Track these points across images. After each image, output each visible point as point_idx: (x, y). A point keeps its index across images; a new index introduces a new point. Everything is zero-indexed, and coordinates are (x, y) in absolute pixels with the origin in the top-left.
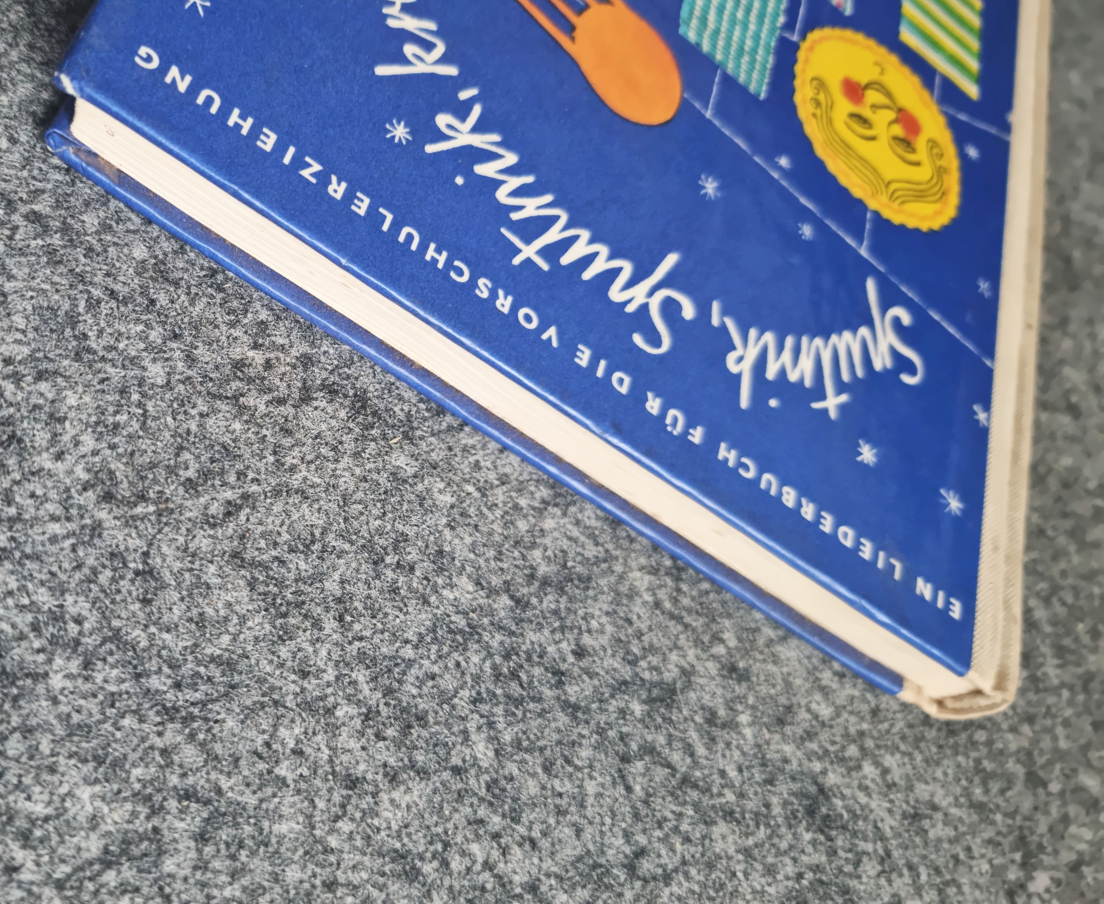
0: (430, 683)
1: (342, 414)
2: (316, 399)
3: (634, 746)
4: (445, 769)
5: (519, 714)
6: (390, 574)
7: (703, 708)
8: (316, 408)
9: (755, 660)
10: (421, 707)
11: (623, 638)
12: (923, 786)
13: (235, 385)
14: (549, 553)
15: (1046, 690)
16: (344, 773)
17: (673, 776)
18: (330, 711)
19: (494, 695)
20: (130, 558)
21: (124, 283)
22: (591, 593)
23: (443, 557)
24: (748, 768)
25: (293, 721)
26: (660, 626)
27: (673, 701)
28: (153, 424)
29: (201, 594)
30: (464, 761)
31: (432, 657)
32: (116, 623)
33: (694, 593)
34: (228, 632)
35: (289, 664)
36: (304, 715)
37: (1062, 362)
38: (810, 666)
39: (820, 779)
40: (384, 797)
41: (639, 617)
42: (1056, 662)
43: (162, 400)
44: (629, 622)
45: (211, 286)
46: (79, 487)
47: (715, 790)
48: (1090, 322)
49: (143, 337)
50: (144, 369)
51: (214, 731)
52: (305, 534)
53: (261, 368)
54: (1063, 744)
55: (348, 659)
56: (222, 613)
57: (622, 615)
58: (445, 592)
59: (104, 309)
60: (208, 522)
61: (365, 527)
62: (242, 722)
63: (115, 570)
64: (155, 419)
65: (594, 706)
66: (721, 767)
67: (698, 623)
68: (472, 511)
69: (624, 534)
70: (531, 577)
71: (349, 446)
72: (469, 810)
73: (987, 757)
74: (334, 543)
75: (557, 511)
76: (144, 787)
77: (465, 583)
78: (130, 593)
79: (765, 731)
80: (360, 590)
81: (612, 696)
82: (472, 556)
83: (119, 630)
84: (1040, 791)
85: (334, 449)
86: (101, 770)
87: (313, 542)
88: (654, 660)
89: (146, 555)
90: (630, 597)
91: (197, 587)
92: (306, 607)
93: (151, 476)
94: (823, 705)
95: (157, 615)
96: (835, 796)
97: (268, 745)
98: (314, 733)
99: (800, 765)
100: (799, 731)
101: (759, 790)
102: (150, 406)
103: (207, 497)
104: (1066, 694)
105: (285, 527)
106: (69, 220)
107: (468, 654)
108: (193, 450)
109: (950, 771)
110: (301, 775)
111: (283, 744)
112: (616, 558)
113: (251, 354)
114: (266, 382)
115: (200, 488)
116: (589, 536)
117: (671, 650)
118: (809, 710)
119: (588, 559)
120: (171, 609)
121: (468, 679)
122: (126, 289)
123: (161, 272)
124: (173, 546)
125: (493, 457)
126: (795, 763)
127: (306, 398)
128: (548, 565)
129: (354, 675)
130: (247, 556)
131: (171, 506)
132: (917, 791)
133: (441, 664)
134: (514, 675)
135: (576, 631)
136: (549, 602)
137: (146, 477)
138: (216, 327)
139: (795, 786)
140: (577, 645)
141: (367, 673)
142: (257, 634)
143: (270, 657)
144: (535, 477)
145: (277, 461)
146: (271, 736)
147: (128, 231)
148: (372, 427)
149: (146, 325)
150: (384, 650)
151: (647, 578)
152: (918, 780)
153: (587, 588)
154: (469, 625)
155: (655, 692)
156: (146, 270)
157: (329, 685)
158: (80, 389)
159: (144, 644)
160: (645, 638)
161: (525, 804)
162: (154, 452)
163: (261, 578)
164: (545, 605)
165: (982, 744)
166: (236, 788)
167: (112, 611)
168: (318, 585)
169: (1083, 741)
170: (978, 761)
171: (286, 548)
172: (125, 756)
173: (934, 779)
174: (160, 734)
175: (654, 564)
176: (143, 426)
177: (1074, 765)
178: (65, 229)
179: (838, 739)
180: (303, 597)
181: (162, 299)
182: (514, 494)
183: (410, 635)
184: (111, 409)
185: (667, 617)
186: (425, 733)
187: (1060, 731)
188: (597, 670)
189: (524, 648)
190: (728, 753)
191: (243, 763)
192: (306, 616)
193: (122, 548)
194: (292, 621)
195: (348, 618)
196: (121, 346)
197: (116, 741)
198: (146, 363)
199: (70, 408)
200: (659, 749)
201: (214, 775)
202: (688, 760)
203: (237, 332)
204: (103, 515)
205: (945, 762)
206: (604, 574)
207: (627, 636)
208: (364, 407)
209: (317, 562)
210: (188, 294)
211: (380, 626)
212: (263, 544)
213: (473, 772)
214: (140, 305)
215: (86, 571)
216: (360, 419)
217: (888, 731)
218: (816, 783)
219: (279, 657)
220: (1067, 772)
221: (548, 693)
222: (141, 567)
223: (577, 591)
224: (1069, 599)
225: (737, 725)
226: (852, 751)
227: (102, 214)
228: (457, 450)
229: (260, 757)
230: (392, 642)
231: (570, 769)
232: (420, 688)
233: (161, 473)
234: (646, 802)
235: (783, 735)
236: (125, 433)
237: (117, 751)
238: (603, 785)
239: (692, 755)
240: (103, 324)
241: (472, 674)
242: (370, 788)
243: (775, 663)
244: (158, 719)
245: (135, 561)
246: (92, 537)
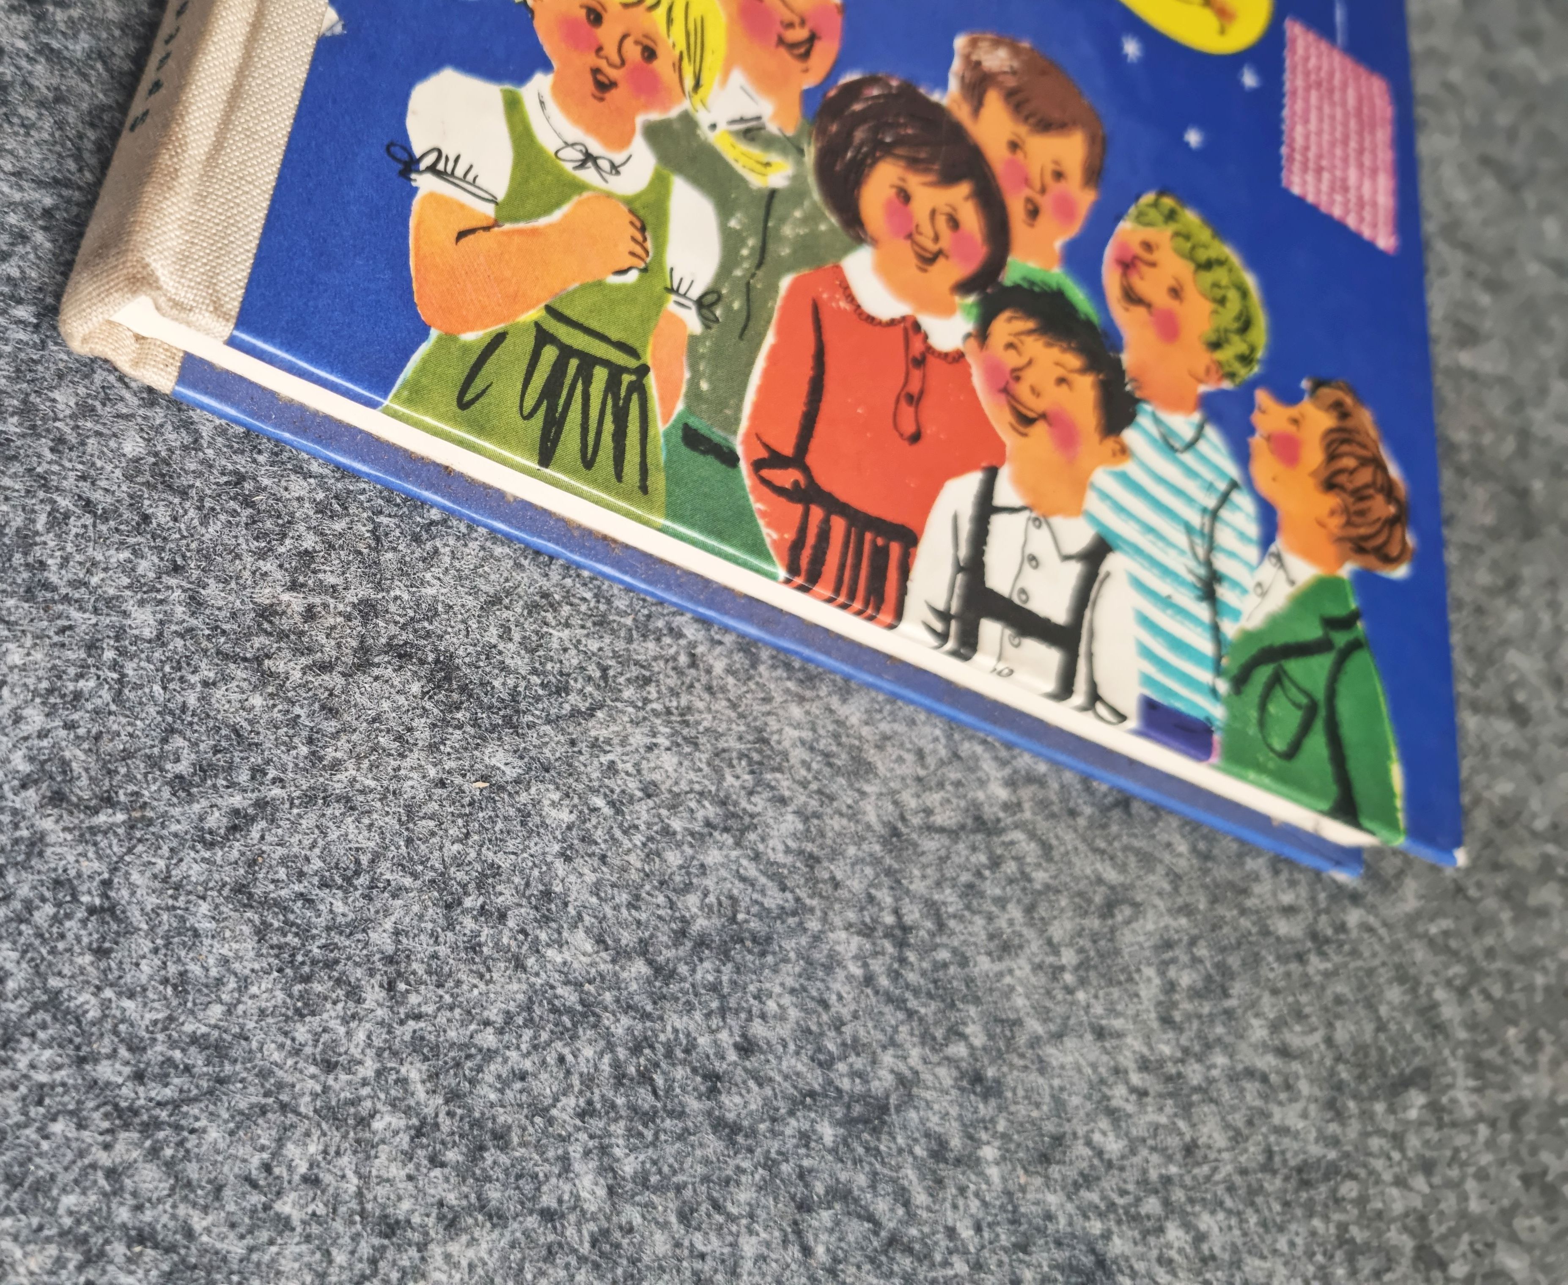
0: (518, 1085)
1: (415, 688)
2: (378, 665)
3: (819, 1188)
4: (531, 1212)
5: (649, 1135)
6: (469, 924)
7: (927, 1135)
8: (376, 679)
9: (1012, 1066)
10: (501, 1119)
11: (814, 1028)
12: (1257, 1262)
13: (259, 641)
14: (711, 899)
15: (1454, 1124)
16: (377, 1213)
17: (876, 1233)
18: (363, 1122)
19: (613, 1106)
20: (84, 888)
21: (107, 490)
22: (770, 959)
23: (550, 901)
24: (990, 1225)
25: (308, 1134)
26: (869, 1011)
27: (884, 1123)
28: (132, 695)
29: (184, 944)
30: (560, 1201)
31: (524, 1047)
32: (54, 982)
33: (925, 965)
34: (221, 1001)
35: (308, 1050)
36: (324, 1126)
37: (1505, 642)
38: (1094, 1078)
39: (1100, 1246)
40: (436, 1251)
41: (840, 998)
42: (1471, 1083)
43: (149, 660)
44: (825, 1004)
45: (234, 499)
46: (16, 783)
47: (938, 1258)
48: (1552, 584)
49: (128, 568)
50: (125, 614)
51: (189, 1145)
52: (347, 862)
53: (298, 618)
54: (1475, 1206)
55: (397, 1045)
56: (214, 972)
57: (814, 993)
58: (550, 953)
59: (74, 527)
60: (202, 840)
61: (437, 854)
62: (232, 1133)
63: (59, 905)
64: (137, 687)
65: (762, 1127)
66: (950, 1223)
67: (928, 1010)
68: (599, 835)
69: (826, 876)
70: (681, 934)
71: (423, 735)
72: (562, 1273)
73: (1357, 1223)
74: (388, 876)
75: (728, 839)
76: (78, 1222)
77: (581, 941)
78: (78, 939)
79: (1020, 1172)
80: (423, 946)
81: (792, 1113)
82: (594, 900)
83: (60, 991)
84: (1436, 1274)
85: (399, 738)
86: (16, 1195)
87: (357, 873)
88: (859, 1063)
89: (107, 884)
90: (829, 969)
91: (179, 934)
92: (340, 967)
93: (123, 770)
94: (1111, 1136)
95: (116, 973)
96: (1121, 1271)
97: (267, 1168)
98: (338, 1153)
99: (1070, 1224)
100: (1072, 1173)
101: (1005, 1259)
102: (130, 668)
103: (204, 803)
104: (1483, 1131)
105: (317, 851)
106: (33, 398)
107: (578, 1044)
108: (188, 733)
109: (1299, 1241)
110: (314, 1214)
111: (290, 1168)
112: (812, 910)
113: (286, 597)
114: (305, 639)
115: (194, 790)
116: (771, 877)
117: (884, 1048)
118: (1089, 1143)
119: (769, 911)
120: (137, 965)
121: (576, 1081)
122: (109, 499)
123: (163, 475)
124: (148, 874)
125: (637, 757)
126: (1062, 1221)
127: (364, 664)
128: (709, 918)
129: (403, 1070)
130: (258, 891)
131: (150, 814)
132: (1247, 1269)
133: (535, 1058)
134: (645, 1077)
135: (743, 1015)
136: (705, 972)
137: (116, 772)
138: (238, 556)
139: (1061, 1256)
140: (744, 1036)
141: (424, 1068)
142: (264, 1005)
143: (281, 1039)
144: (697, 787)
145: (313, 753)
146: (274, 1155)
147: (118, 416)
148: (458, 709)
149: (134, 552)
150: (452, 1034)
151: (856, 940)
152: (1250, 1252)
153: (763, 954)
154: (582, 1002)
155: (857, 1110)
156: (139, 472)
157: (365, 1083)
158: (28, 641)
159: (93, 1014)
160: (847, 1030)
161: (648, 1268)
162: (131, 735)
163: (276, 924)
164: (699, 976)
165: (1352, 1201)
166: (215, 1230)
167: (50, 965)
168: (360, 936)
169: (1506, 1203)
170: (1343, 1228)
171: (316, 880)
172: (53, 1177)
173: (1275, 1252)
174: (107, 1147)
175: (868, 920)
176: (118, 697)
177: (1490, 1238)
178: (26, 410)
179: (1131, 1187)
180: (336, 954)
181: (161, 515)
182: (664, 812)
183: (493, 1014)
184: (72, 671)
185: (882, 999)
186: (504, 1159)
187: (1471, 1185)
188: (771, 1074)
189: (662, 1038)
190: (961, 1202)
191: (227, 1193)
192: (338, 982)
193: (72, 873)
194: (317, 987)
195: (402, 986)
196: (94, 580)
197: (41, 1155)
198: (130, 606)
199: (11, 669)
200: (856, 1193)
201: (182, 1210)
202: (901, 1211)
203: (268, 566)
204: (47, 824)
205: (1293, 1227)
206: (792, 932)
207: (820, 1024)
208: (448, 679)
209: (361, 902)
210: (200, 508)
211: (448, 999)
212: (282, 873)
213: (572, 1218)
214: (128, 523)
215: (17, 905)
216: (441, 696)
217: (1208, 1179)
218: (1093, 1251)
219: (293, 1040)
220: (1479, 1246)
221: (693, 1104)
222: (97, 901)
223: (749, 957)
224: (1497, 991)
225: (978, 1160)
226: (1152, 1205)
227: (82, 391)
228: (583, 746)
229: (254, 1185)
230: (463, 1024)
231: (720, 1219)
232: (501, 1091)
233: (139, 767)
234: (832, 1272)
235: (1047, 1177)
236: (89, 706)
237: (41, 1168)
238: (768, 1245)
239: (906, 1204)
240: (70, 548)
241: (581, 1075)
242: (416, 1237)
243: (1042, 1071)
244: (106, 1125)
245: (89, 892)
246: (29, 855)
